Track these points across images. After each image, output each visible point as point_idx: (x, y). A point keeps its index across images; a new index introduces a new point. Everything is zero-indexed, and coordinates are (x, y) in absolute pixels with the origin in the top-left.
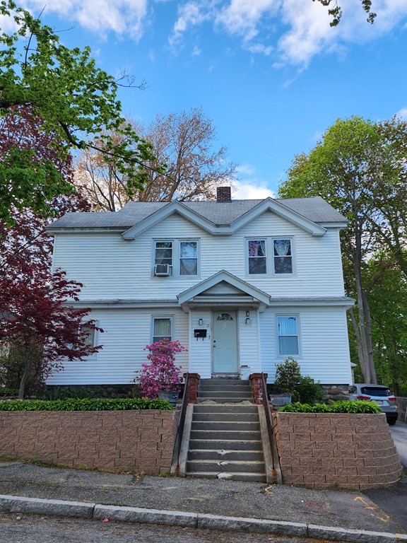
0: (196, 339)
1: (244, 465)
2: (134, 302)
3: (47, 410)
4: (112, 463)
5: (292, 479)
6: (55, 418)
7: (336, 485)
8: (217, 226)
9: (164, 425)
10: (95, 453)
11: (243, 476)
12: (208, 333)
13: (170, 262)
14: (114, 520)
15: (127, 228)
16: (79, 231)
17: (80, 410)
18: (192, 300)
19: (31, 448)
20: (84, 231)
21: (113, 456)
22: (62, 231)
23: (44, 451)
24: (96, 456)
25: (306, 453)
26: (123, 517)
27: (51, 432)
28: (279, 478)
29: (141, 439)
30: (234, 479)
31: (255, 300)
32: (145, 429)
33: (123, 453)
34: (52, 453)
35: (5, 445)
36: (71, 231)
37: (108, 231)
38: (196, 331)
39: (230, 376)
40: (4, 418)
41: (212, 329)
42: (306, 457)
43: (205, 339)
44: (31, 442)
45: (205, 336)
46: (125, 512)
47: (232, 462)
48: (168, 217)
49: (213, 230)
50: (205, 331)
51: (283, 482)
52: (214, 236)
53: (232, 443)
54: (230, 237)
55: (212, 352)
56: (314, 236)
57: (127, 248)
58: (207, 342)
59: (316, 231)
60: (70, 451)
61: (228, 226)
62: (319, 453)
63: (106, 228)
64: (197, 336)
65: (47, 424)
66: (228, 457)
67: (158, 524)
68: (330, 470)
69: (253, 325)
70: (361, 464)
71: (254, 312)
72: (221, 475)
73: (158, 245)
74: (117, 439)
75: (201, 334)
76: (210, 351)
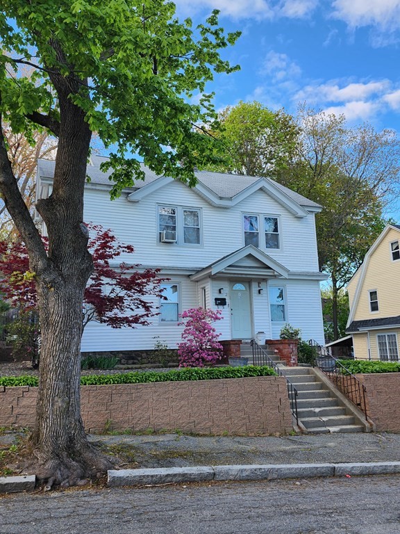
0: (217, 307)
3: (172, 380)
4: (244, 427)
6: (185, 388)
8: (221, 198)
9: (280, 390)
10: (228, 420)
12: (228, 301)
13: (173, 229)
14: (354, 475)
17: (203, 379)
19: (166, 420)
21: (244, 421)
23: (181, 422)
24: (229, 422)
26: (358, 472)
27: (182, 402)
29: (263, 403)
30: (341, 431)
31: (276, 273)
32: (265, 394)
33: (251, 417)
34: (189, 423)
35: (140, 419)
38: (216, 299)
39: (247, 341)
40: (133, 391)
41: (231, 298)
43: (225, 306)
44: (165, 414)
45: (225, 304)
46: (358, 467)
49: (216, 201)
50: (225, 299)
53: (316, 401)
54: (228, 211)
56: (296, 217)
58: (227, 309)
59: (300, 213)
60: (205, 420)
61: (230, 199)
64: (217, 304)
65: (177, 395)
66: (321, 414)
67: (383, 473)
69: (264, 295)
71: (264, 283)
72: (332, 429)
74: (243, 405)
75: (221, 302)
76: (229, 319)
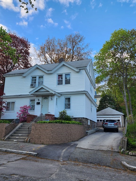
0: (37, 105)
1: (23, 138)
2: (24, 95)
5: (32, 141)
7: (43, 143)
8: (48, 71)
11: (20, 141)
12: (41, 103)
13: (35, 83)
15: (23, 73)
16: (11, 75)
18: (33, 93)
20: (12, 75)
22: (7, 76)
25: (37, 134)
28: (28, 141)
30: (17, 141)
36: (9, 76)
37: (19, 75)
38: (37, 103)
41: (42, 102)
42: (37, 135)
45: (40, 104)
47: (20, 137)
48: (35, 69)
49: (47, 72)
50: (40, 103)
51: (29, 142)
52: (48, 74)
54: (52, 74)
55: (41, 109)
56: (76, 72)
57: (24, 79)
58: (40, 106)
59: (77, 70)
61: (51, 71)
62: (40, 134)
63: (18, 74)
64: (37, 104)
66: (21, 136)
68: (42, 139)
69: (53, 100)
70: (52, 137)
71: (53, 96)
72: (15, 140)
73: (33, 78)
76: (40, 108)
